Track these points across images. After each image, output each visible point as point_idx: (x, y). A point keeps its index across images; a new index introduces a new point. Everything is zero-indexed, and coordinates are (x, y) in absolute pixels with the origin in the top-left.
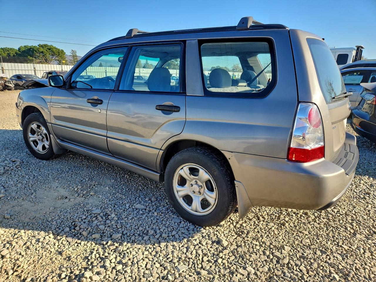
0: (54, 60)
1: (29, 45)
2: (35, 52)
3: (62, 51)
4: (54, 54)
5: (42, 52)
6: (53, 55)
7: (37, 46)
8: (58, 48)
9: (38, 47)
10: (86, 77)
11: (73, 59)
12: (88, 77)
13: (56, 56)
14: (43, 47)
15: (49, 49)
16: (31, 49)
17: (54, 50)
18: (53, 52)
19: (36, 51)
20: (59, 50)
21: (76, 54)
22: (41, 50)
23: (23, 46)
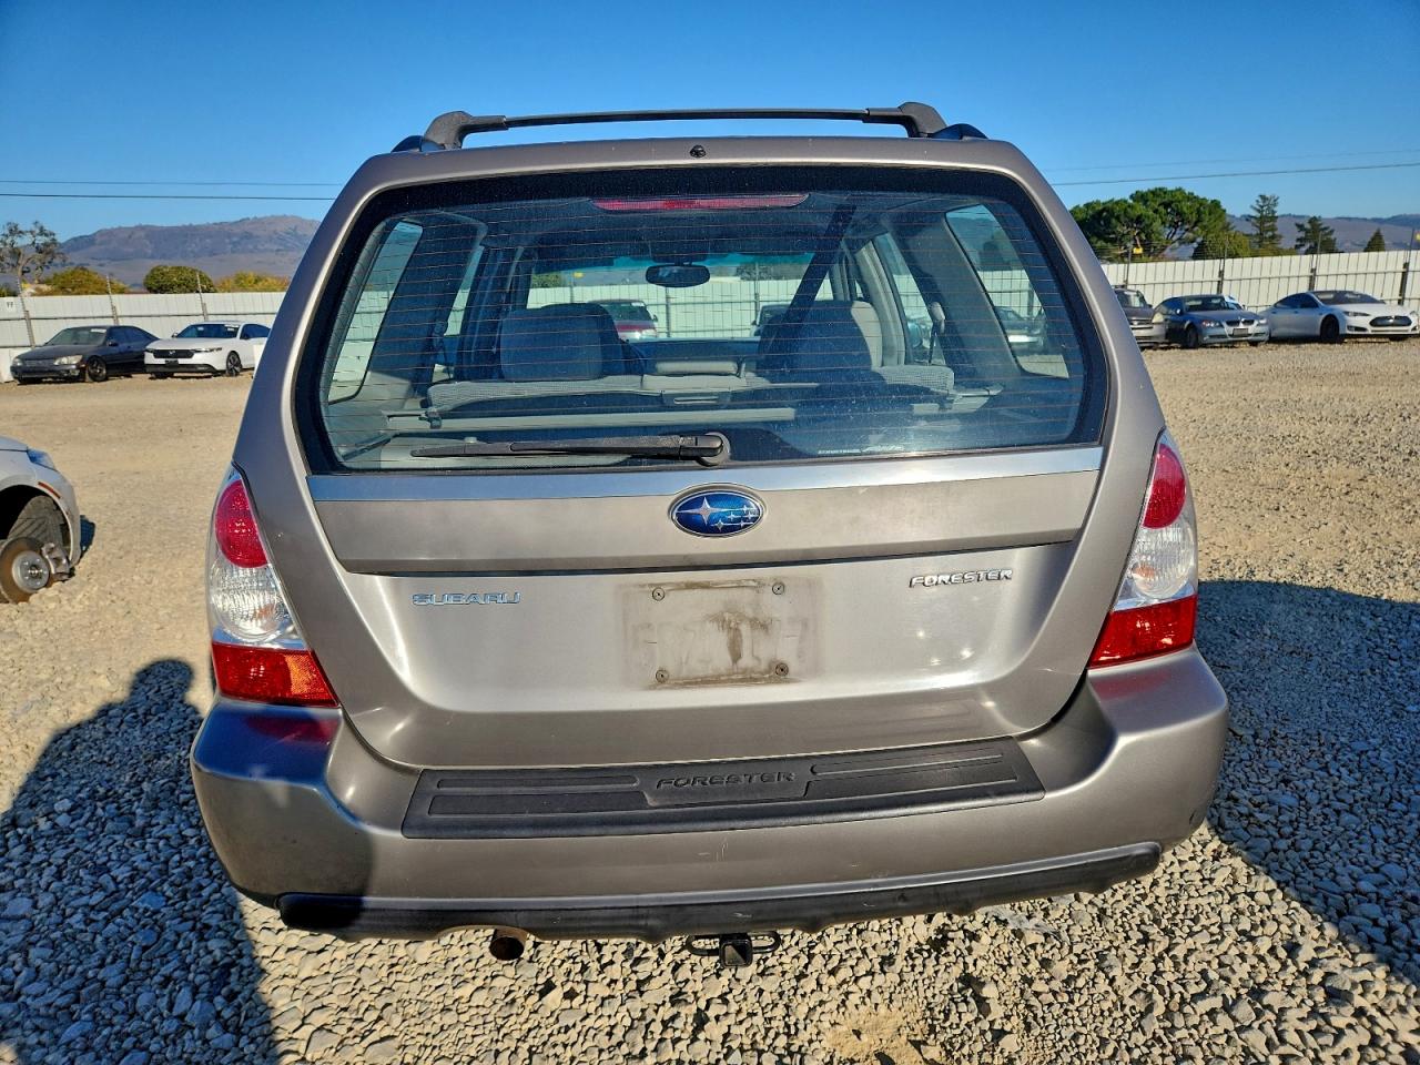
0: (1177, 244)
1: (1102, 201)
2: (1114, 221)
3: (1216, 204)
4: (1182, 221)
5: (1139, 220)
6: (1175, 225)
7: (1127, 197)
8: (1201, 197)
9: (1131, 201)
10: (1193, 303)
11: (1255, 231)
12: (1199, 303)
13: (1187, 227)
14: (1147, 201)
15: (1167, 205)
16: (1105, 214)
17: (1185, 207)
18: (1179, 213)
19: (1118, 218)
20: (1202, 202)
21: (1275, 209)
22: (1140, 209)
23: (1081, 206)
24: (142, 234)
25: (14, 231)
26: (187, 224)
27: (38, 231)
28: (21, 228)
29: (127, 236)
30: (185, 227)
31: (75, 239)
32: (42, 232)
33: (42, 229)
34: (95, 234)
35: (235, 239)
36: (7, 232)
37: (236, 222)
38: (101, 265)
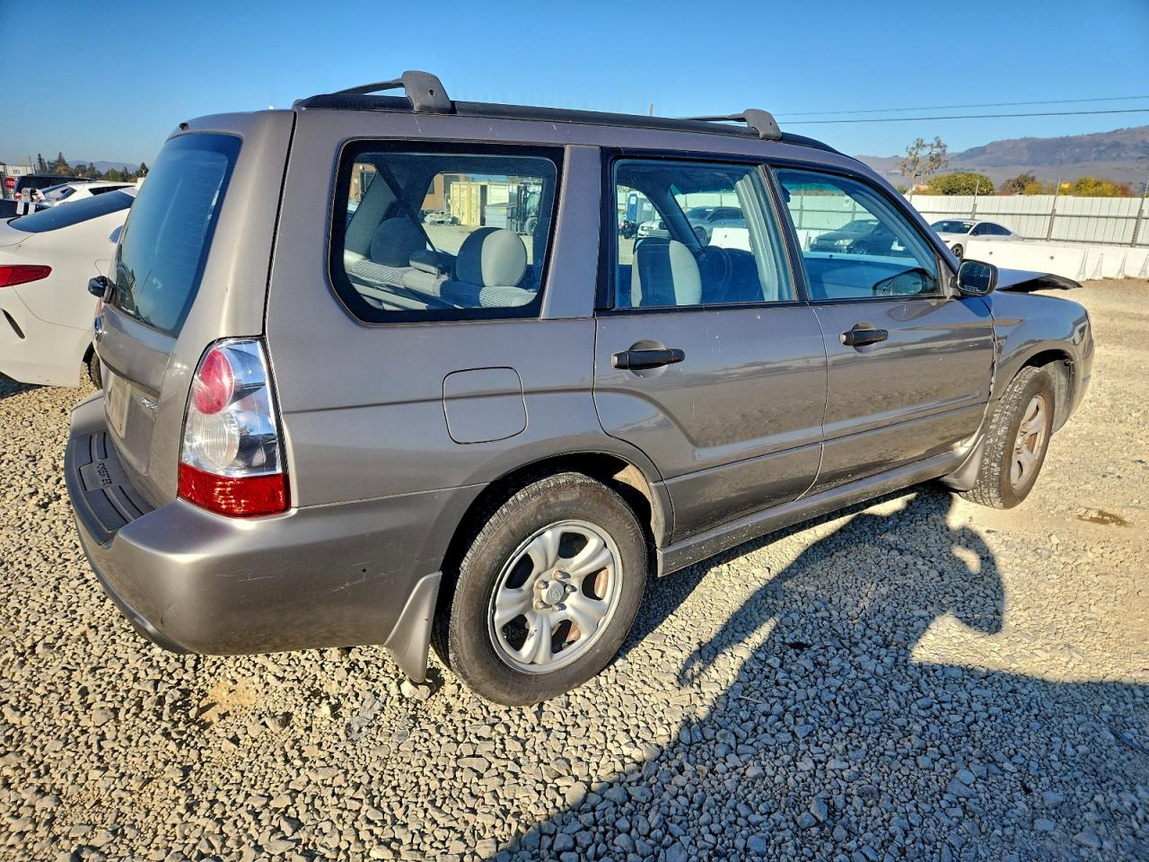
24: (1024, 145)
25: (920, 145)
26: (1064, 136)
27: (936, 145)
28: (924, 142)
29: (1011, 146)
30: (1062, 139)
31: (972, 150)
32: (939, 145)
33: (939, 143)
34: (986, 147)
35: (1102, 148)
36: (915, 146)
37: (1108, 133)
38: (983, 170)
